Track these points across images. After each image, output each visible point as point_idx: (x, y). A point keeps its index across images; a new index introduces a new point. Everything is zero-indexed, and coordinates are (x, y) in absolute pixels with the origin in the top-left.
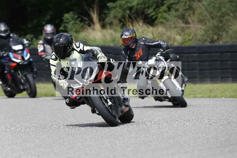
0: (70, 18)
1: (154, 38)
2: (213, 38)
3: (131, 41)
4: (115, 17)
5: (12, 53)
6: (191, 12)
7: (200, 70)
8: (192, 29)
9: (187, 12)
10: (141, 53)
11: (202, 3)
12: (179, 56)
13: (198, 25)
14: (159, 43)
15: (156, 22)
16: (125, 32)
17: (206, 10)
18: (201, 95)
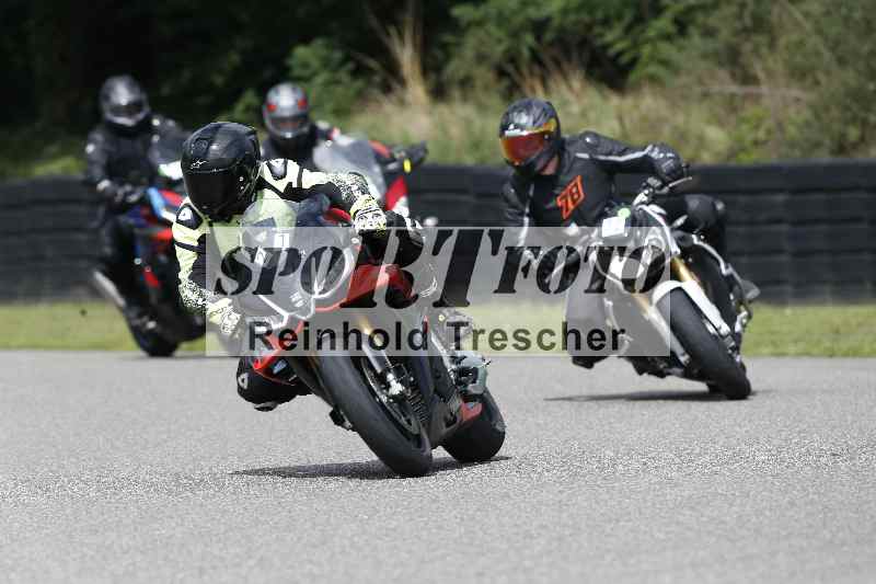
0: (315, 63)
1: (625, 135)
2: (843, 136)
3: (541, 149)
4: (481, 58)
5: (160, 189)
6: (762, 39)
7: (798, 254)
8: (766, 102)
9: (747, 40)
10: (578, 192)
11: (805, 7)
12: (725, 203)
13: (788, 86)
14: (646, 156)
15: (633, 77)
16: (515, 114)
17: (819, 32)
18: (801, 347)
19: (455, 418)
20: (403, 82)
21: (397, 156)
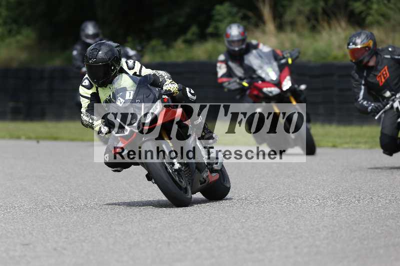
0: (225, 13)
10: (386, 74)
19: (205, 181)
20: (264, 23)
21: (285, 56)
